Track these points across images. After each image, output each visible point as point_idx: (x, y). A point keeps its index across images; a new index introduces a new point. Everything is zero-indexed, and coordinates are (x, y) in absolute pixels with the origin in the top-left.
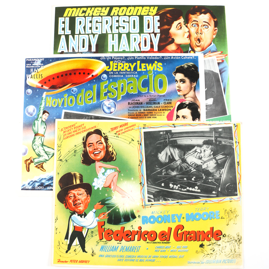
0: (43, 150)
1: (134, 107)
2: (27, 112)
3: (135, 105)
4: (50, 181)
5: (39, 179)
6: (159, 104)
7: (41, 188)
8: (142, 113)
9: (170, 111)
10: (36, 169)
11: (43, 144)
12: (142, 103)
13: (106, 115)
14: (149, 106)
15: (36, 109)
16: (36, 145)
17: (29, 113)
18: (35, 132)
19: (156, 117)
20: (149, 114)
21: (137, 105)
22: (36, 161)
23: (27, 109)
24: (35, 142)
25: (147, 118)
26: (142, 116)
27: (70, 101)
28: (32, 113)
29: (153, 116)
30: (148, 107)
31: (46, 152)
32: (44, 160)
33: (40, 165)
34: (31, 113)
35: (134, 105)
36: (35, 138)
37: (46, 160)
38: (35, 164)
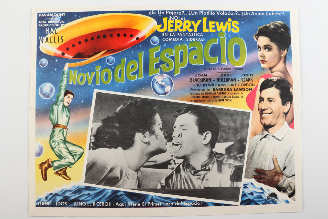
0: (66, 148)
1: (200, 85)
2: (42, 92)
3: (201, 83)
4: (78, 194)
5: (62, 190)
6: (235, 81)
7: (65, 204)
8: (211, 93)
9: (250, 91)
10: (57, 176)
11: (65, 139)
12: (210, 80)
13: (158, 97)
14: (221, 84)
15: (54, 88)
16: (56, 141)
17: (44, 94)
18: (53, 122)
19: (230, 100)
20: (221, 95)
21: (203, 83)
22: (56, 164)
23: (41, 88)
24: (53, 137)
25: (218, 101)
26: (210, 98)
27: (105, 77)
28: (49, 94)
29: (226, 99)
30: (219, 85)
31: (70, 152)
32: (68, 163)
33: (61, 171)
34: (47, 94)
35: (199, 83)
36: (53, 132)
37: (70, 164)
38: (54, 170)
